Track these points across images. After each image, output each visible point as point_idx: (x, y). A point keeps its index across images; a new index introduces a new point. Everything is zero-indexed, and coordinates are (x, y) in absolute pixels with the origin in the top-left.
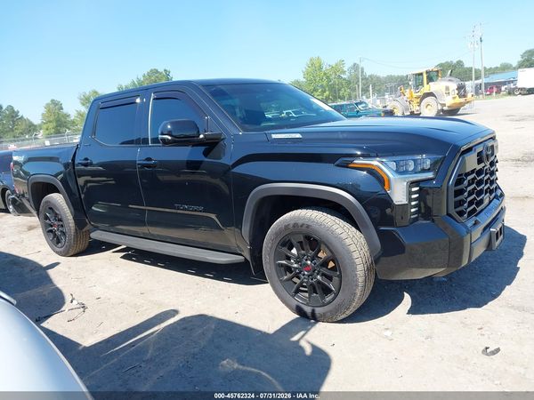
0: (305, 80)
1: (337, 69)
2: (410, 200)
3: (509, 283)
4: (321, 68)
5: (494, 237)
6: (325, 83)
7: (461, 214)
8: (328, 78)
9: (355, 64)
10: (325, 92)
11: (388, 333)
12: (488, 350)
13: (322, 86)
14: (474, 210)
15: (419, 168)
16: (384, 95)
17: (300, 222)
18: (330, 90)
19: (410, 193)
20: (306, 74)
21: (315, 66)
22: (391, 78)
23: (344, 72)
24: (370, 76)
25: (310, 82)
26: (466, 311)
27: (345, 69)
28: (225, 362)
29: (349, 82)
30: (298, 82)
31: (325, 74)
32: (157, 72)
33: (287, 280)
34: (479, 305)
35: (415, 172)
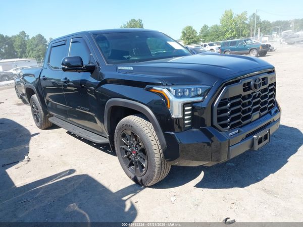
0: (221, 24)
1: (242, 17)
2: (184, 115)
3: (273, 173)
4: (231, 17)
5: (256, 142)
6: (233, 26)
7: (224, 126)
8: (235, 23)
9: (254, 14)
10: (233, 32)
11: (173, 199)
12: (228, 220)
13: (231, 28)
14: (240, 123)
15: (193, 94)
16: (271, 34)
17: (128, 124)
18: (237, 31)
19: (184, 111)
20: (222, 20)
21: (228, 16)
22: (278, 23)
23: (246, 19)
24: (264, 22)
25: (224, 26)
26: (232, 189)
27: (247, 17)
28: (72, 205)
29: (249, 26)
30: (216, 26)
31: (234, 21)
32: (135, 20)
33: (126, 158)
34: (242, 186)
35: (189, 96)
